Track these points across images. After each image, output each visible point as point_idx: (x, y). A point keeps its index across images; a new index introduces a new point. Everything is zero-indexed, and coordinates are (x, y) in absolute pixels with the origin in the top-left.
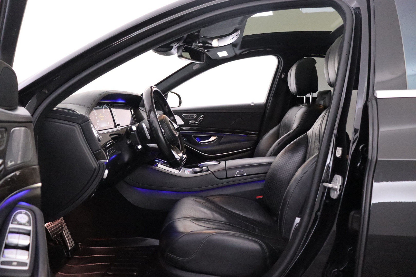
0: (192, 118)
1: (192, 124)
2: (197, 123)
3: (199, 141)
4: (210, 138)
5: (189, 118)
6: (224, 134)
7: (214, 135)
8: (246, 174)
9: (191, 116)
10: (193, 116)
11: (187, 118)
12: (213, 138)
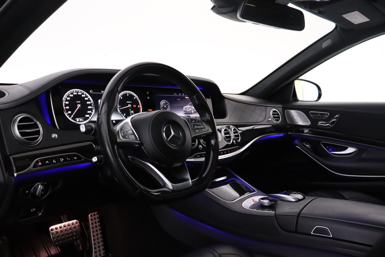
0: (322, 117)
1: (321, 126)
2: (328, 126)
3: (330, 152)
4: (346, 149)
5: (319, 117)
6: (369, 147)
7: (352, 146)
8: (331, 236)
9: (321, 114)
10: (324, 114)
11: (315, 117)
12: (350, 150)
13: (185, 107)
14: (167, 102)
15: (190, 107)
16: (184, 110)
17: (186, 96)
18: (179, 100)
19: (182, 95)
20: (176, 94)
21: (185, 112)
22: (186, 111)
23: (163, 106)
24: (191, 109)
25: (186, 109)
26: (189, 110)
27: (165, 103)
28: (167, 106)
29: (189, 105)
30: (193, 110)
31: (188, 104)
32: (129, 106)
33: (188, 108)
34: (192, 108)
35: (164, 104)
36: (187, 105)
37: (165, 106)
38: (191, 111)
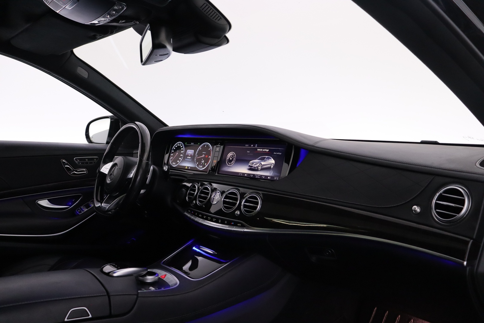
13: (253, 161)
14: (234, 154)
15: (259, 162)
16: (249, 164)
17: (258, 148)
18: (249, 152)
19: (254, 146)
20: (248, 145)
21: (249, 168)
22: (252, 166)
23: (229, 158)
24: (258, 164)
25: (253, 163)
26: (255, 166)
27: (232, 155)
28: (233, 159)
29: (258, 160)
30: (261, 166)
31: (257, 158)
32: (203, 156)
33: (255, 163)
34: (261, 164)
35: (230, 156)
36: (255, 159)
37: (231, 159)
38: (258, 167)
